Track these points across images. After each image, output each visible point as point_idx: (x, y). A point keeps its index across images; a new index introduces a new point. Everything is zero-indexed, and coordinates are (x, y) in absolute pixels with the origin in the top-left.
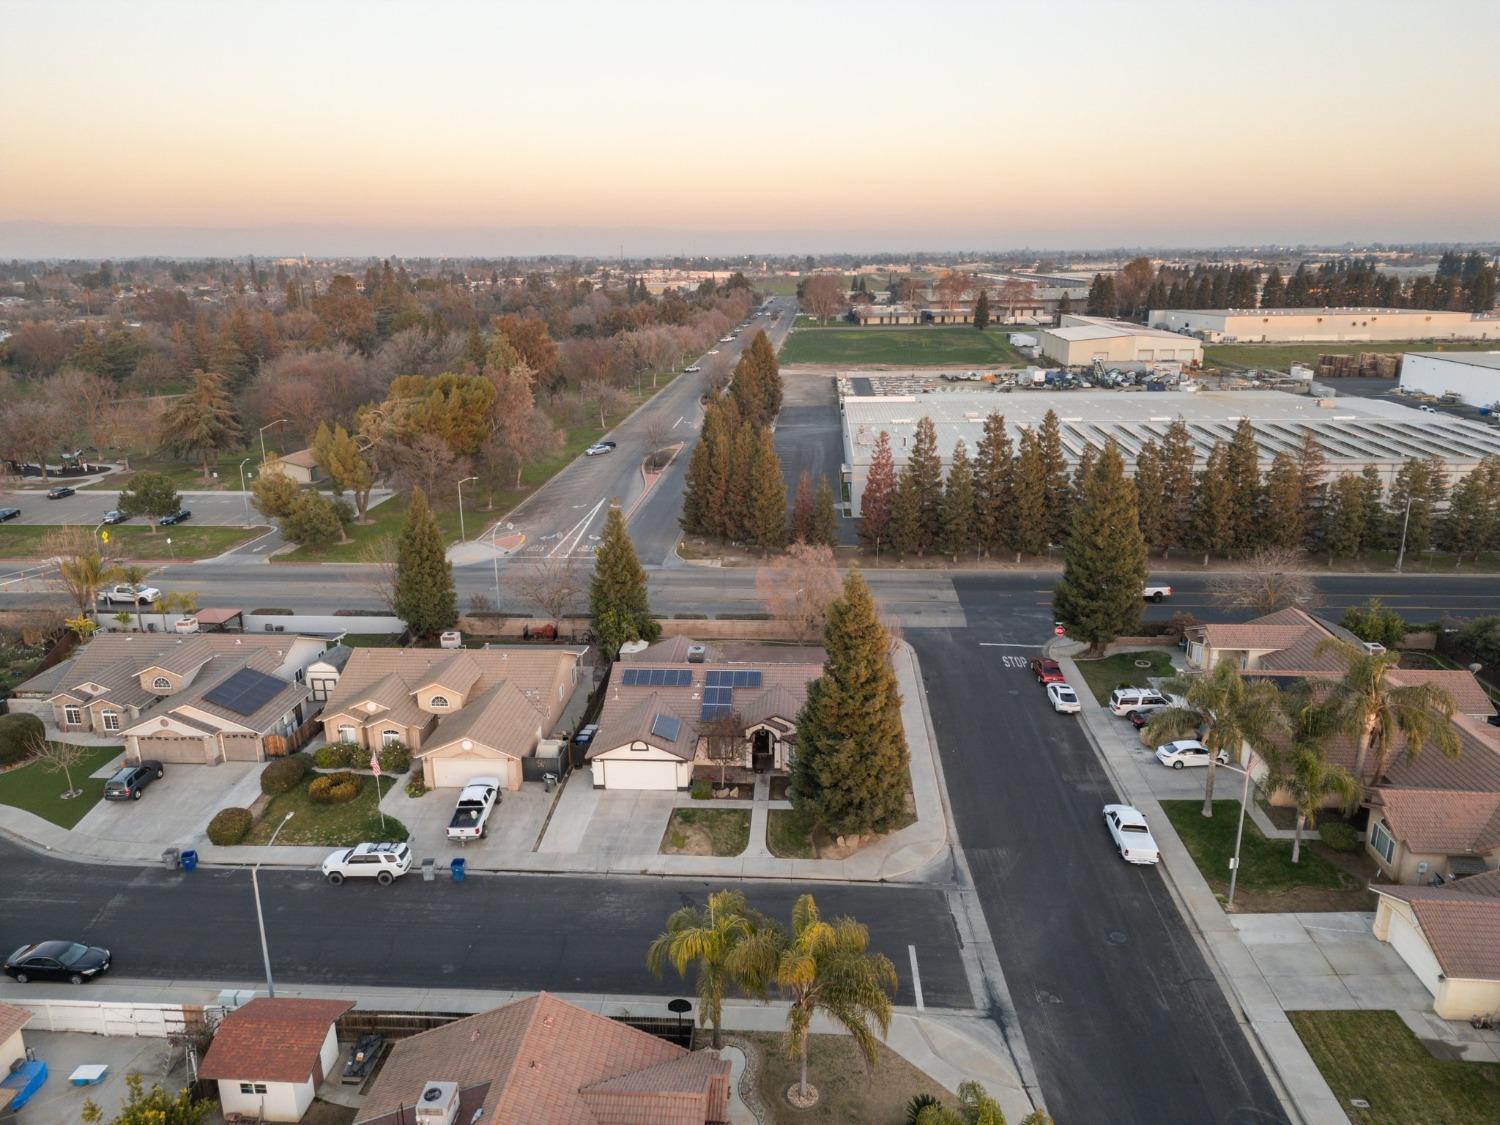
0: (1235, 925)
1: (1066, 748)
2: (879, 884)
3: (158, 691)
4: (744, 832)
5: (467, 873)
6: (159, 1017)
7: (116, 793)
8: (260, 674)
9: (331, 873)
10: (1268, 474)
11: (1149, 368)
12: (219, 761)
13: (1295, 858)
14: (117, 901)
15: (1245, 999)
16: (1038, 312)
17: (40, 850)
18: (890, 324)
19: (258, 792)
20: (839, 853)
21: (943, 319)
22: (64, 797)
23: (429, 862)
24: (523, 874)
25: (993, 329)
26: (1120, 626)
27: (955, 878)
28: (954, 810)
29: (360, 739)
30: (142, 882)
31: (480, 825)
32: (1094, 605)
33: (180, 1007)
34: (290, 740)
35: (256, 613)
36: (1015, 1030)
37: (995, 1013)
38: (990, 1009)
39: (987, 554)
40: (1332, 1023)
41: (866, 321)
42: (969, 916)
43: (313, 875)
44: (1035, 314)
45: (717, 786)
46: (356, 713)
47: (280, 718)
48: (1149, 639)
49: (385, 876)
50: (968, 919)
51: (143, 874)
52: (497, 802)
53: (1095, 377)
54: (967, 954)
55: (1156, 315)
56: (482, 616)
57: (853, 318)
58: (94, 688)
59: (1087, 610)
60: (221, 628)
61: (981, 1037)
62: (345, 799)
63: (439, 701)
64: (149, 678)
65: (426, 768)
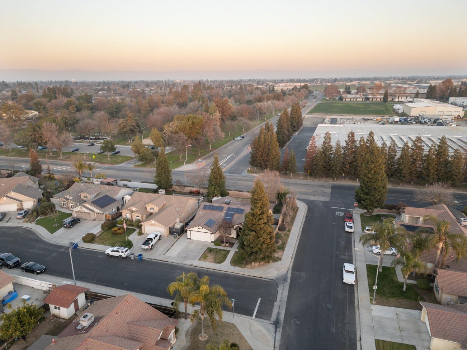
0: (372, 309)
1: (343, 243)
2: (259, 278)
3: (85, 199)
4: (225, 257)
5: (143, 259)
6: (46, 286)
7: (65, 226)
8: (109, 197)
9: (107, 254)
10: (452, 156)
11: (441, 117)
12: (94, 220)
13: (404, 289)
14: (54, 254)
15: (363, 333)
16: (408, 97)
17: (43, 239)
18: (354, 101)
19: (101, 229)
20: (251, 267)
21: (373, 99)
22: (54, 225)
23: (132, 254)
24: (158, 261)
25: (389, 103)
26: (376, 205)
27: (284, 280)
28: (295, 259)
29: (131, 218)
30: (62, 250)
31: (150, 245)
32: (366, 197)
33: (51, 284)
34: (112, 216)
35: (121, 180)
36: (280, 330)
37: (276, 324)
38: (275, 322)
39: (347, 178)
40: (390, 346)
41: (345, 100)
42: (283, 293)
43: (103, 253)
44: (407, 98)
45: (222, 242)
46: (130, 210)
47: (112, 210)
48: (390, 210)
49: (120, 256)
50: (282, 293)
51: (64, 248)
52: (159, 239)
53: (418, 120)
54: (276, 304)
55: (452, 99)
56: (179, 186)
57: (341, 99)
58: (70, 197)
59: (364, 199)
60: (109, 184)
61: (268, 330)
62: (121, 234)
63: (152, 209)
64: (83, 196)
65: (143, 227)
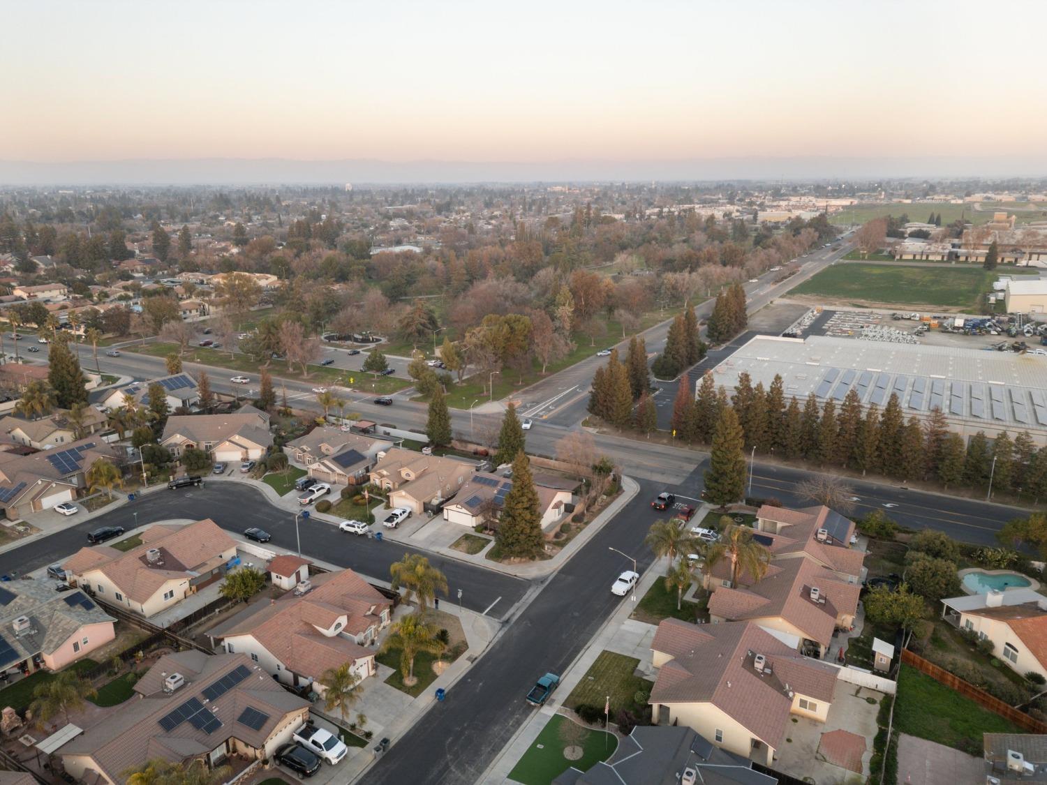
0: (626, 623)
2: (513, 577)
3: (325, 453)
4: (483, 547)
5: (383, 538)
6: (270, 555)
7: (298, 488)
8: (357, 453)
9: (341, 528)
12: (335, 483)
13: (679, 608)
14: (282, 522)
15: (596, 643)
17: (270, 501)
18: (921, 260)
19: (340, 497)
20: (508, 563)
21: (967, 258)
22: (285, 485)
23: (370, 531)
24: (400, 543)
25: (997, 271)
27: (542, 581)
28: (572, 558)
29: (380, 485)
30: (288, 517)
31: (394, 523)
33: (274, 554)
34: (357, 480)
35: (382, 425)
36: (506, 629)
38: (505, 621)
40: (615, 657)
41: (901, 256)
42: (531, 595)
43: (337, 527)
45: (486, 528)
46: (380, 474)
47: (358, 470)
49: (356, 533)
52: (408, 517)
54: (517, 605)
56: (461, 441)
57: (892, 254)
58: (307, 448)
60: (365, 431)
61: (492, 627)
62: (363, 505)
63: (408, 475)
64: (324, 447)
65: (391, 499)
